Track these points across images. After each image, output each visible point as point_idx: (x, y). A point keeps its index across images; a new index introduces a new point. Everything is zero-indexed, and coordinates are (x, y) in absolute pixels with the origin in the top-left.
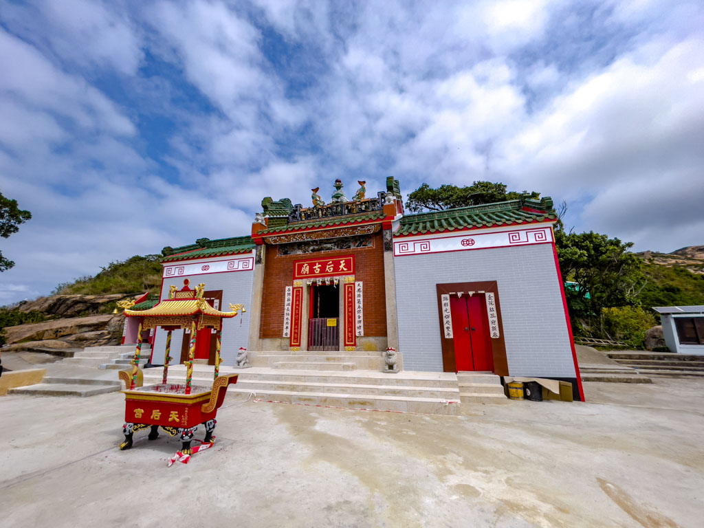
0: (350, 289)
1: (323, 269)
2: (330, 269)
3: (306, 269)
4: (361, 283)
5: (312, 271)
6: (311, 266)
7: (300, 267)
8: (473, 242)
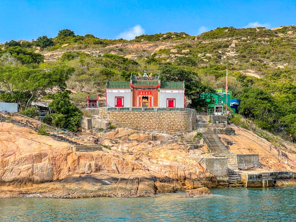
0: (151, 98)
1: (145, 94)
2: (147, 93)
3: (141, 93)
4: (153, 97)
5: (143, 94)
6: (143, 93)
7: (140, 93)
8: (173, 92)
